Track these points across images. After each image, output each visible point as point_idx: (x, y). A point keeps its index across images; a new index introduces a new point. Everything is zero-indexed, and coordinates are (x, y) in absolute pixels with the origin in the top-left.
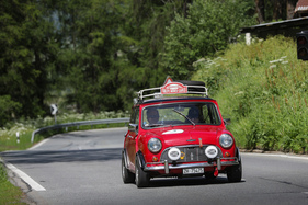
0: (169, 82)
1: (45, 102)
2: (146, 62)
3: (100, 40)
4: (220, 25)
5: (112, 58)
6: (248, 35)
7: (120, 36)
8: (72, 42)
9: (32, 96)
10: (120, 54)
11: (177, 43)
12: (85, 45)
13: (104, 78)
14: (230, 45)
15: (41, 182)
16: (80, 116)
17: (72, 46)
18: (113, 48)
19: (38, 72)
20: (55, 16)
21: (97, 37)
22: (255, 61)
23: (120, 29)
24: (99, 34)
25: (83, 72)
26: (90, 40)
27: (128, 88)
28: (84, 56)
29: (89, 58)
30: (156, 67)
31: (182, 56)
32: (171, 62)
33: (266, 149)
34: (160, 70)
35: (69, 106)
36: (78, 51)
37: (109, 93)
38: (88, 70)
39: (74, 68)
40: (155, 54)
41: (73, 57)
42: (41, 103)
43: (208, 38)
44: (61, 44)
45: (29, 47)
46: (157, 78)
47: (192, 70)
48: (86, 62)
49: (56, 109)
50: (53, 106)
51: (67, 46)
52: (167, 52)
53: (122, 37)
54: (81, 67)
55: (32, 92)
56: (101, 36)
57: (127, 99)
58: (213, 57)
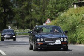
0: (48, 20)
1: (6, 25)
2: (41, 13)
3: (25, 5)
4: (66, 1)
5: (30, 11)
6: (75, 5)
7: (32, 4)
8: (16, 6)
9: (2, 23)
10: (32, 10)
11: (52, 7)
12: (21, 7)
14: (69, 8)
15: (5, 52)
16: (18, 31)
17: (16, 7)
18: (30, 8)
19: (5, 15)
21: (25, 4)
22: (77, 14)
23: (32, 2)
24: (25, 3)
25: (20, 16)
26: (23, 5)
27: (35, 21)
28: (20, 10)
29: (22, 11)
30: (44, 15)
31: (53, 12)
32: (49, 13)
33: (80, 43)
34: (45, 16)
35: (15, 27)
36: (18, 9)
37: (28, 23)
38: (21, 15)
39: (17, 14)
40: (44, 11)
41: (17, 11)
42: (5, 26)
43: (62, 6)
44: (13, 6)
45: (2, 7)
46: (44, 19)
47: (56, 16)
48: (21, 12)
49: (10, 28)
50: (9, 27)
51: (15, 7)
52: (48, 10)
53: (33, 4)
54: (19, 14)
55: (2, 22)
56: (26, 4)
57: (34, 25)
58: (63, 12)
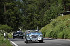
1: (18, 28)
2: (40, 20)
4: (56, 12)
6: (62, 14)
7: (35, 14)
10: (34, 18)
13: (31, 23)
14: (58, 16)
19: (17, 22)
20: (21, 10)
25: (26, 22)
26: (28, 15)
29: (28, 19)
33: (66, 39)
34: (43, 21)
36: (25, 17)
37: (32, 26)
40: (42, 18)
43: (54, 15)
44: (22, 16)
45: (15, 16)
47: (50, 21)
52: (45, 18)
55: (16, 26)
57: (36, 27)
58: (55, 19)
